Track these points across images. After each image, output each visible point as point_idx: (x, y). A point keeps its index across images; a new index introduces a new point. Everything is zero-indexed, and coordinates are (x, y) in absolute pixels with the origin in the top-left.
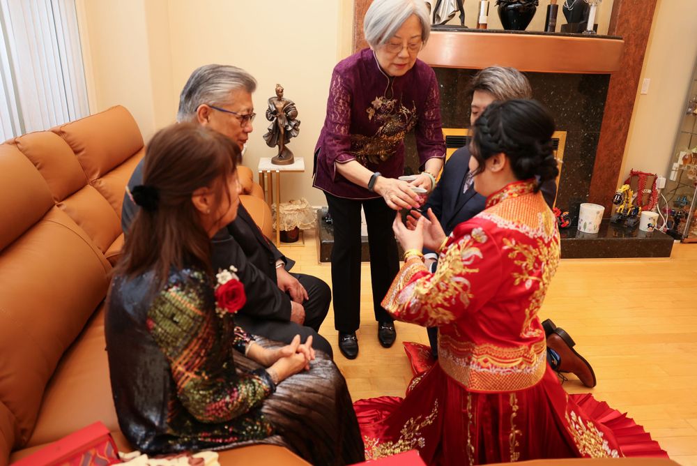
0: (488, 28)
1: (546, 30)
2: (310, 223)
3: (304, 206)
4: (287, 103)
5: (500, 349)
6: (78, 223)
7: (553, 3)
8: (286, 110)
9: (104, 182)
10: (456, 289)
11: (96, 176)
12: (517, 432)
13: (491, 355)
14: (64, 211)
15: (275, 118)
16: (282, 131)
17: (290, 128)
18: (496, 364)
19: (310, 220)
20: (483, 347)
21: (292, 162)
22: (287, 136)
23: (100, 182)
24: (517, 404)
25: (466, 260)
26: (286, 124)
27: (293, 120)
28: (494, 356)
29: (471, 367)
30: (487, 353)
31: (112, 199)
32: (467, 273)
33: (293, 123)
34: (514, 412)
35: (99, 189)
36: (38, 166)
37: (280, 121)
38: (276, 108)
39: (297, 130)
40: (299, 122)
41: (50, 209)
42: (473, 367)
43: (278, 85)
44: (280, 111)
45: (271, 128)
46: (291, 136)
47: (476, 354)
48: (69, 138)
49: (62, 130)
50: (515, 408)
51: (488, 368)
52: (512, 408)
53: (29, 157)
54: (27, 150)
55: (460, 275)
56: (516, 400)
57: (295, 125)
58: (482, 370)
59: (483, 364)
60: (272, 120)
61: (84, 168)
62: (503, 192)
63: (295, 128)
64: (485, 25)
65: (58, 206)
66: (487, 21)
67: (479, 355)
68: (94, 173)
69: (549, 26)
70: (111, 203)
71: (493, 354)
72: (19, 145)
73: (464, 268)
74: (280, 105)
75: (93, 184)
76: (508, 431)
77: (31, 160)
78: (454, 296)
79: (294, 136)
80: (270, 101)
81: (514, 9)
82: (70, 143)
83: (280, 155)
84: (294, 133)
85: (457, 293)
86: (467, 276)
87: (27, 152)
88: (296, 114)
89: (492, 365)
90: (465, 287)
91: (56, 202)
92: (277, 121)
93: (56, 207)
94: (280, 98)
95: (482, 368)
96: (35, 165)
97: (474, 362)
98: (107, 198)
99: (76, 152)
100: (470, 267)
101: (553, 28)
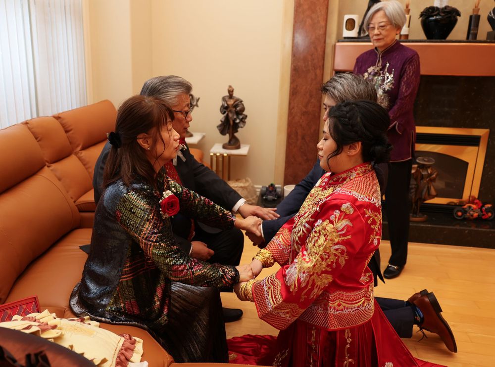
0: (410, 38)
1: (468, 38)
2: (251, 199)
3: (247, 184)
4: (237, 100)
5: (348, 294)
6: (60, 179)
7: (475, 14)
8: (236, 106)
9: (84, 154)
10: (336, 255)
11: (79, 149)
12: (350, 360)
13: (342, 299)
14: (52, 170)
15: (227, 113)
16: (231, 123)
17: (238, 121)
18: (346, 305)
19: (252, 196)
20: (335, 294)
21: (238, 147)
22: (235, 127)
23: (81, 153)
24: (351, 338)
25: (341, 231)
26: (235, 117)
27: (241, 114)
28: (345, 300)
29: (329, 312)
30: (339, 298)
31: (88, 166)
32: (343, 240)
33: (241, 117)
34: (348, 343)
35: (79, 158)
36: (38, 139)
37: (230, 115)
38: (227, 104)
39: (244, 122)
40: (246, 116)
41: (42, 168)
42: (331, 311)
43: (230, 87)
44: (230, 106)
45: (223, 120)
46: (238, 127)
47: (331, 301)
48: (64, 122)
49: (60, 116)
50: (349, 341)
51: (342, 310)
52: (346, 340)
53: (33, 133)
54: (32, 128)
55: (338, 243)
56: (350, 334)
57: (242, 118)
58: (338, 312)
59: (337, 307)
60: (223, 114)
61: (71, 143)
62: (352, 172)
63: (243, 121)
64: (407, 36)
65: (48, 167)
66: (409, 31)
67: (334, 301)
68: (78, 146)
69: (472, 35)
70: (87, 169)
71: (344, 299)
72: (28, 125)
73: (340, 237)
74: (231, 102)
75: (76, 154)
76: (343, 359)
77: (34, 135)
78: (335, 261)
79: (241, 127)
80: (224, 99)
81: (436, 20)
82: (63, 125)
83: (230, 142)
84: (241, 125)
85: (337, 257)
86: (343, 243)
87: (33, 130)
88: (243, 109)
89: (344, 307)
90: (342, 252)
91: (47, 164)
92: (227, 115)
93: (46, 167)
94: (231, 96)
95: (337, 311)
96: (36, 139)
97: (331, 307)
98: (84, 165)
99: (67, 132)
100: (344, 235)
101: (475, 35)
